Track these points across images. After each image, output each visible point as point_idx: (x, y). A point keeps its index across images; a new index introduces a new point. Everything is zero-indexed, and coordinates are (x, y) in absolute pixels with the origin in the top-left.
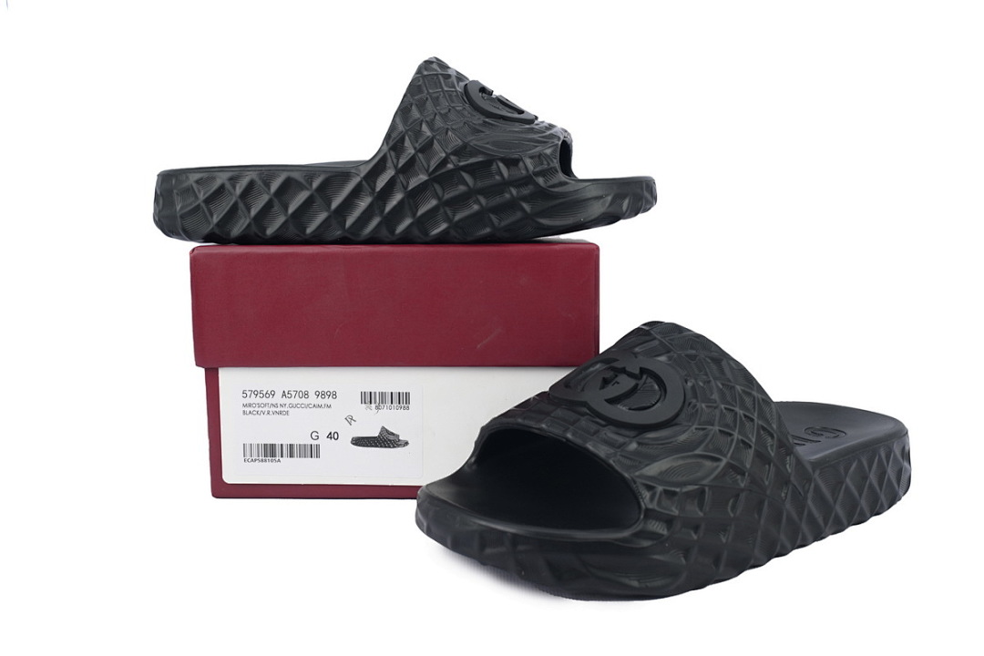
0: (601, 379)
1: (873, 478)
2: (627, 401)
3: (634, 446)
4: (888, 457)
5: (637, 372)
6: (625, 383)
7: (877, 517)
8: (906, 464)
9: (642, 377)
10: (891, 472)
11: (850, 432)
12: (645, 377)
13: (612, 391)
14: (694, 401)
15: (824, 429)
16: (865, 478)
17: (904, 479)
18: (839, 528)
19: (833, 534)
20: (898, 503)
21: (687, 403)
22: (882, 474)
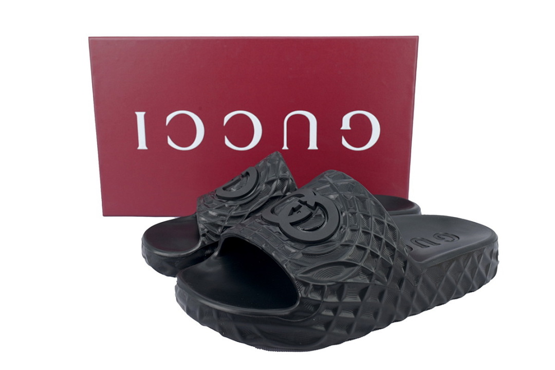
0: (291, 208)
1: (467, 271)
2: (303, 224)
3: (300, 256)
4: (479, 258)
5: (313, 205)
6: (305, 212)
7: (471, 293)
8: (493, 260)
9: (316, 208)
10: (481, 267)
11: (462, 238)
12: (318, 208)
13: (297, 217)
14: (344, 226)
15: (446, 234)
16: (461, 271)
17: (491, 269)
18: (441, 302)
19: (437, 306)
20: (487, 284)
21: (340, 227)
22: (474, 268)
